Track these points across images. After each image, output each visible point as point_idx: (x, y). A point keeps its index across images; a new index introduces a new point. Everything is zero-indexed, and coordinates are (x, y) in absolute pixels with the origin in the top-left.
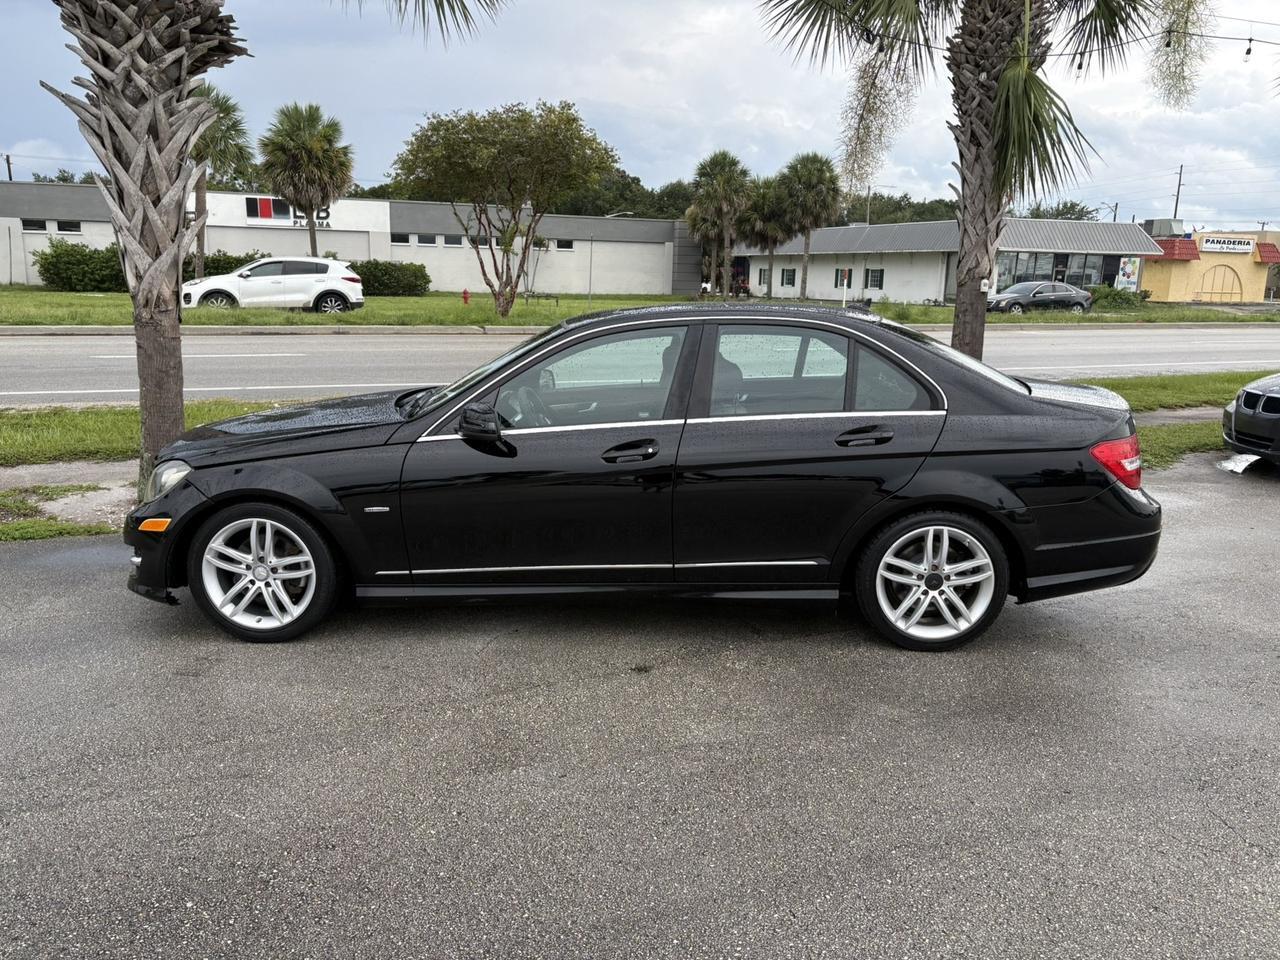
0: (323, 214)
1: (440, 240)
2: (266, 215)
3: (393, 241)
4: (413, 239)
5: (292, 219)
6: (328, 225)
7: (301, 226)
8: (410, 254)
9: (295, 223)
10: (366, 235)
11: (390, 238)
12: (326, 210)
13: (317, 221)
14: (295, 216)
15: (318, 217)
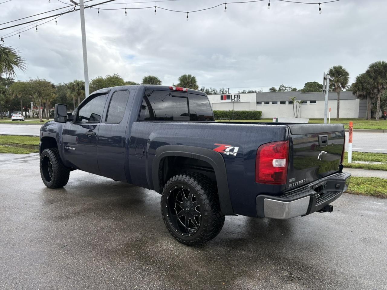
0: (238, 98)
1: (271, 103)
2: (225, 99)
4: (263, 103)
9: (231, 101)
11: (256, 103)
12: (239, 97)
13: (237, 100)
14: (232, 99)
15: (237, 99)
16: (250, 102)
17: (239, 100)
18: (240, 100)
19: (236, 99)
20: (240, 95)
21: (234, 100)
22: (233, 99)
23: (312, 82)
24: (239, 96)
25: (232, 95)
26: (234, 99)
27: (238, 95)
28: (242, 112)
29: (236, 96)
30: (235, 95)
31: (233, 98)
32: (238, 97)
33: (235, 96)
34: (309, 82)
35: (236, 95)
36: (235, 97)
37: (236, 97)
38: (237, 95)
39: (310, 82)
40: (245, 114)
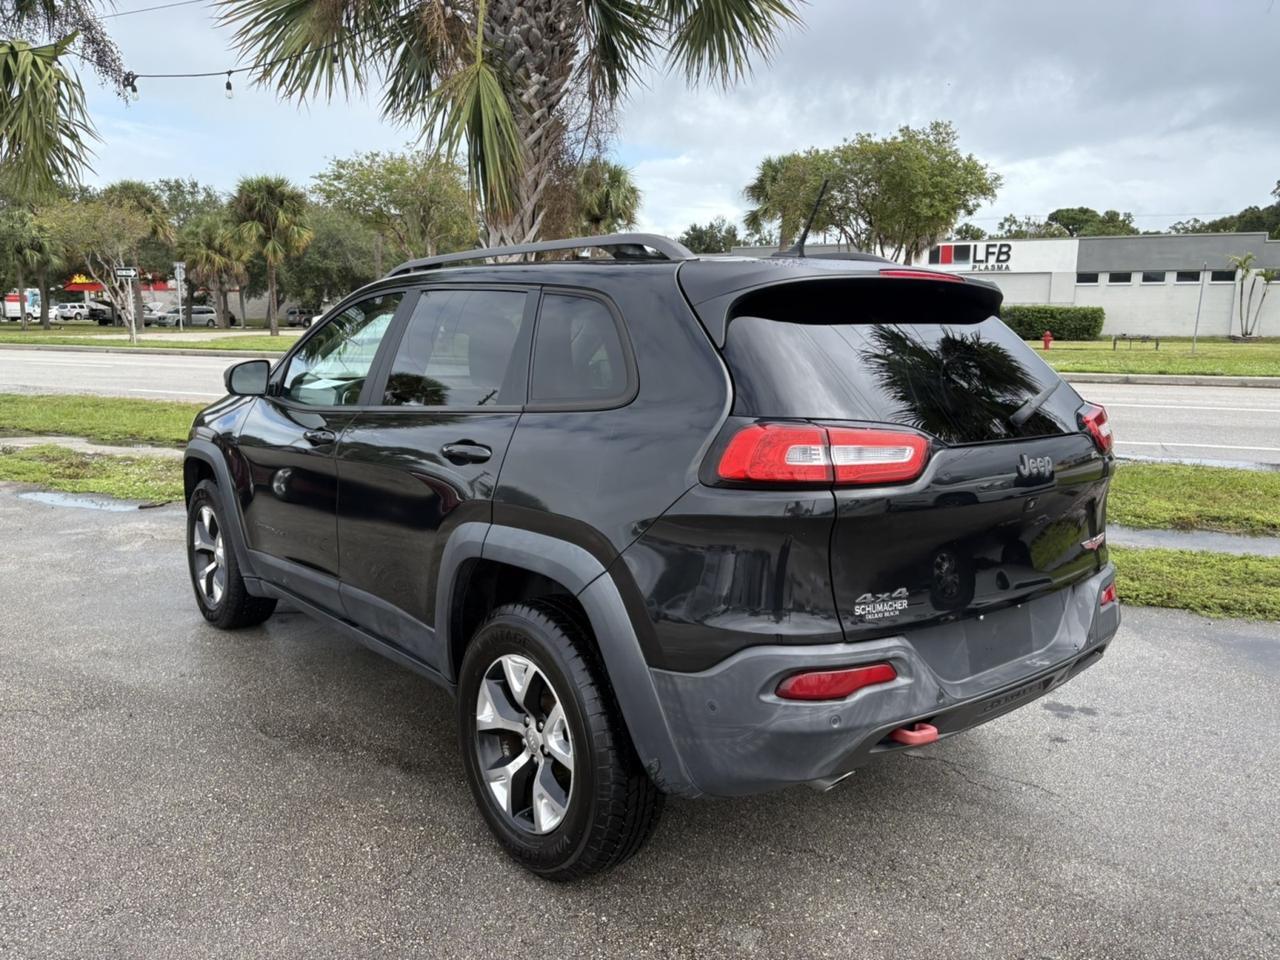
0: (1003, 257)
1: (1137, 278)
2: (947, 261)
3: (1078, 281)
4: (1104, 279)
5: (971, 263)
6: (1007, 267)
7: (980, 270)
8: (1096, 296)
9: (974, 267)
10: (1047, 276)
11: (1075, 278)
12: (1007, 253)
13: (996, 265)
14: (975, 261)
15: (998, 260)
16: (1051, 273)
17: (1004, 265)
18: (1009, 263)
19: (992, 260)
20: (1009, 247)
21: (983, 266)
22: (981, 261)
23: (1072, 210)
24: (1005, 249)
25: (975, 246)
26: (987, 261)
27: (1002, 246)
28: (1039, 312)
29: (996, 250)
30: (988, 246)
31: (981, 255)
32: (1000, 253)
33: (991, 250)
34: (1064, 207)
35: (995, 246)
36: (988, 254)
37: (993, 253)
38: (999, 243)
39: (1068, 210)
40: (1053, 316)
